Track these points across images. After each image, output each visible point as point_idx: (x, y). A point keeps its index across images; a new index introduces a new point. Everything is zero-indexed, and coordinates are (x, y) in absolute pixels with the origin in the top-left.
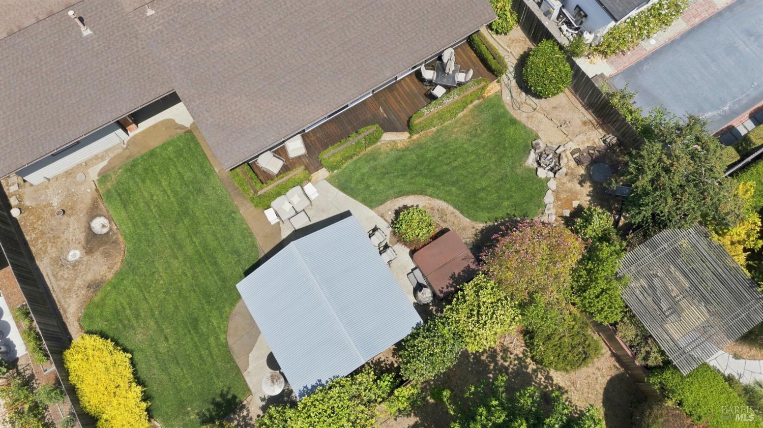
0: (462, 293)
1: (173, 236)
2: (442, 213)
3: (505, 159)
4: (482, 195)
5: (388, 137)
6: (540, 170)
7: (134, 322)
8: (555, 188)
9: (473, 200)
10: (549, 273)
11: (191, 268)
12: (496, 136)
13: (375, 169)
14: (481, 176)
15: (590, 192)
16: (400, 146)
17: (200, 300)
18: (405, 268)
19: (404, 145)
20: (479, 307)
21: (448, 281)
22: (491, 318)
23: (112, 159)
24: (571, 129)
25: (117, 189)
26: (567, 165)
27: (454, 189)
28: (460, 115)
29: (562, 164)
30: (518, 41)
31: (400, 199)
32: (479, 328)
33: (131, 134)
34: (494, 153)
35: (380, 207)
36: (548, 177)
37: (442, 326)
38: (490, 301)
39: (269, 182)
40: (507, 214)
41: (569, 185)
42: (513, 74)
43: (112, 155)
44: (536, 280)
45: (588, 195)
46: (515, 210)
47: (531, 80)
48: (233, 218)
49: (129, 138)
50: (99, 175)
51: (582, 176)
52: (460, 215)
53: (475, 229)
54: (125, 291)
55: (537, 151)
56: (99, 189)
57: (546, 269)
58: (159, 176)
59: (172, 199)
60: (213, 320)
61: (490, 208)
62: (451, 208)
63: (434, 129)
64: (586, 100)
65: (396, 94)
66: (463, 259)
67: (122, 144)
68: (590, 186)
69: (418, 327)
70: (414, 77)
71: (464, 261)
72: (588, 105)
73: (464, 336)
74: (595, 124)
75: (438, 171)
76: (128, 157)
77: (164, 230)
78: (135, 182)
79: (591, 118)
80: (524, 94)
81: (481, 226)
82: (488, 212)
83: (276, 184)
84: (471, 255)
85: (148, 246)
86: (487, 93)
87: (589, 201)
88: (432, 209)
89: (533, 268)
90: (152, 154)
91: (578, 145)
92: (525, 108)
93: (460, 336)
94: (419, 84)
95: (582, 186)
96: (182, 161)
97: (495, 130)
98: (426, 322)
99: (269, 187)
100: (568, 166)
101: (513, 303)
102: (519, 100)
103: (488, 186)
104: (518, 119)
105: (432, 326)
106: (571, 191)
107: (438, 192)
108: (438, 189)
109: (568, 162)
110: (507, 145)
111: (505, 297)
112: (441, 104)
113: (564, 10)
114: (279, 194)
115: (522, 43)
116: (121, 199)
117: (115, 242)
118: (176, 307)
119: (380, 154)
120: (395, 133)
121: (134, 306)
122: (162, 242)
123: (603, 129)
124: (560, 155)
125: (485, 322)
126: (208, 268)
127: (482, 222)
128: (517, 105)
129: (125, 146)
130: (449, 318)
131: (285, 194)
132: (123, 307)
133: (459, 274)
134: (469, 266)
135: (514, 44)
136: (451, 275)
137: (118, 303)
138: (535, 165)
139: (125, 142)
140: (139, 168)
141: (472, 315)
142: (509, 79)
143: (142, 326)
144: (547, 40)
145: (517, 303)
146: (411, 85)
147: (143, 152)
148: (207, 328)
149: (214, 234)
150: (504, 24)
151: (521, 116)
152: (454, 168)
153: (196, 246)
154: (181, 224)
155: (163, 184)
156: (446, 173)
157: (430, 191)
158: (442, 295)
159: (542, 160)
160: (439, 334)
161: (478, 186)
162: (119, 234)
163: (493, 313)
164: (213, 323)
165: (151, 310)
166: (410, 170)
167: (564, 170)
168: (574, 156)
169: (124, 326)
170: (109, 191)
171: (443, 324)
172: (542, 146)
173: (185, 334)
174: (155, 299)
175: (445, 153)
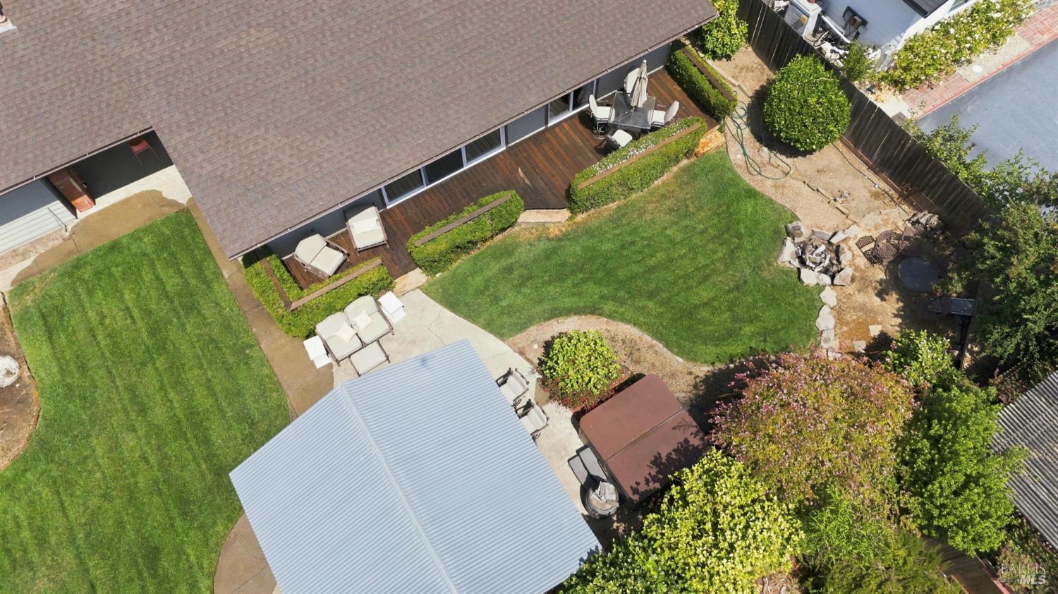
0: (679, 488)
1: (132, 389)
2: (632, 349)
3: (741, 254)
4: (704, 314)
5: (530, 217)
6: (805, 273)
7: (34, 555)
8: (835, 303)
9: (686, 323)
10: (851, 446)
11: (159, 449)
12: (722, 216)
13: (509, 270)
14: (700, 283)
15: (898, 310)
16: (554, 232)
17: (167, 510)
18: (565, 449)
19: (561, 231)
20: (715, 513)
21: (648, 470)
22: (744, 537)
23: (42, 255)
24: (853, 204)
25: (42, 306)
26: (852, 264)
27: (651, 304)
28: (658, 182)
29: (844, 262)
30: (749, 69)
31: (554, 322)
32: (720, 559)
33: (81, 215)
34: (721, 245)
35: (519, 336)
36: (821, 283)
37: (642, 555)
38: (737, 501)
39: (313, 286)
40: (751, 348)
41: (860, 298)
42: (745, 120)
43: (41, 250)
44: (826, 459)
45: (896, 316)
46: (765, 341)
47: (780, 121)
48: (247, 357)
49: (77, 221)
50: (13, 284)
51: (881, 282)
52: (665, 350)
53: (693, 376)
54: (26, 494)
55: (797, 240)
56: (10, 307)
57: (845, 438)
58: (121, 284)
59: (139, 323)
60: (189, 551)
61: (718, 339)
62: (647, 338)
63: (613, 206)
64: (875, 157)
65: (547, 148)
66: (673, 428)
67: (63, 231)
68: (898, 300)
69: (592, 558)
70: (577, 122)
71: (676, 432)
72: (880, 164)
73: (688, 576)
74: (895, 196)
75: (621, 274)
76: (70, 253)
77: (117, 379)
78: (76, 294)
79: (887, 188)
80: (765, 149)
81: (703, 370)
82: (717, 346)
83: (326, 289)
84: (690, 419)
85: (84, 408)
86: (703, 148)
87: (900, 325)
88: (613, 339)
89: (819, 437)
90: (114, 247)
91: (869, 230)
92: (769, 172)
93: (679, 577)
94: (586, 132)
95: (883, 299)
96: (165, 259)
97: (719, 206)
98: (608, 548)
99: (312, 296)
100: (854, 265)
101: (784, 506)
102: (758, 159)
103: (713, 299)
104: (758, 189)
105: (621, 555)
106: (863, 308)
107: (623, 310)
108: (623, 303)
109: (853, 259)
110: (743, 231)
111: (767, 495)
112: (625, 157)
113: (825, 19)
114: (330, 310)
115: (757, 73)
116: (46, 324)
117: (24, 401)
118: (120, 524)
119: (518, 245)
120: (545, 211)
121: (38, 522)
122: (109, 399)
123: (911, 204)
124: (838, 247)
125: (732, 546)
126: (190, 449)
127: (706, 362)
128: (756, 167)
129: (67, 234)
130: (655, 540)
131: (342, 309)
132: (18, 526)
133: (669, 456)
134: (686, 441)
135: (743, 74)
136: (653, 459)
137: (9, 517)
138: (796, 263)
139: (69, 228)
140: (87, 273)
141: (703, 532)
142: (739, 127)
143: (49, 562)
144: (802, 57)
145: (791, 506)
146: (572, 133)
147: (98, 244)
148: (177, 565)
149: (209, 386)
150: (727, 39)
151: (765, 186)
152: (651, 270)
153: (172, 408)
154: (150, 368)
155: (127, 297)
156: (634, 277)
157: (609, 307)
158: (636, 498)
159: (808, 255)
160: (637, 571)
161: (695, 300)
162: (33, 387)
163: (747, 527)
164: (188, 556)
165: (71, 530)
166: (573, 272)
167: (848, 271)
168: (865, 249)
169: (14, 561)
170: (26, 310)
171: (644, 549)
172: (806, 232)
173: (131, 580)
174: (81, 510)
175: (633, 243)
